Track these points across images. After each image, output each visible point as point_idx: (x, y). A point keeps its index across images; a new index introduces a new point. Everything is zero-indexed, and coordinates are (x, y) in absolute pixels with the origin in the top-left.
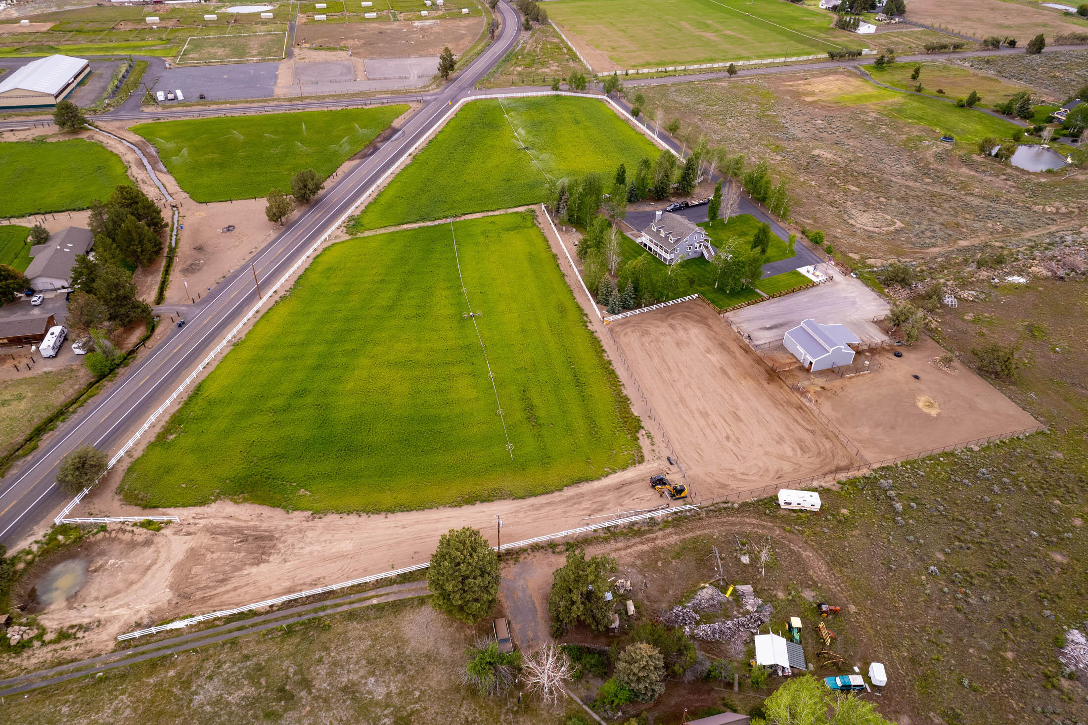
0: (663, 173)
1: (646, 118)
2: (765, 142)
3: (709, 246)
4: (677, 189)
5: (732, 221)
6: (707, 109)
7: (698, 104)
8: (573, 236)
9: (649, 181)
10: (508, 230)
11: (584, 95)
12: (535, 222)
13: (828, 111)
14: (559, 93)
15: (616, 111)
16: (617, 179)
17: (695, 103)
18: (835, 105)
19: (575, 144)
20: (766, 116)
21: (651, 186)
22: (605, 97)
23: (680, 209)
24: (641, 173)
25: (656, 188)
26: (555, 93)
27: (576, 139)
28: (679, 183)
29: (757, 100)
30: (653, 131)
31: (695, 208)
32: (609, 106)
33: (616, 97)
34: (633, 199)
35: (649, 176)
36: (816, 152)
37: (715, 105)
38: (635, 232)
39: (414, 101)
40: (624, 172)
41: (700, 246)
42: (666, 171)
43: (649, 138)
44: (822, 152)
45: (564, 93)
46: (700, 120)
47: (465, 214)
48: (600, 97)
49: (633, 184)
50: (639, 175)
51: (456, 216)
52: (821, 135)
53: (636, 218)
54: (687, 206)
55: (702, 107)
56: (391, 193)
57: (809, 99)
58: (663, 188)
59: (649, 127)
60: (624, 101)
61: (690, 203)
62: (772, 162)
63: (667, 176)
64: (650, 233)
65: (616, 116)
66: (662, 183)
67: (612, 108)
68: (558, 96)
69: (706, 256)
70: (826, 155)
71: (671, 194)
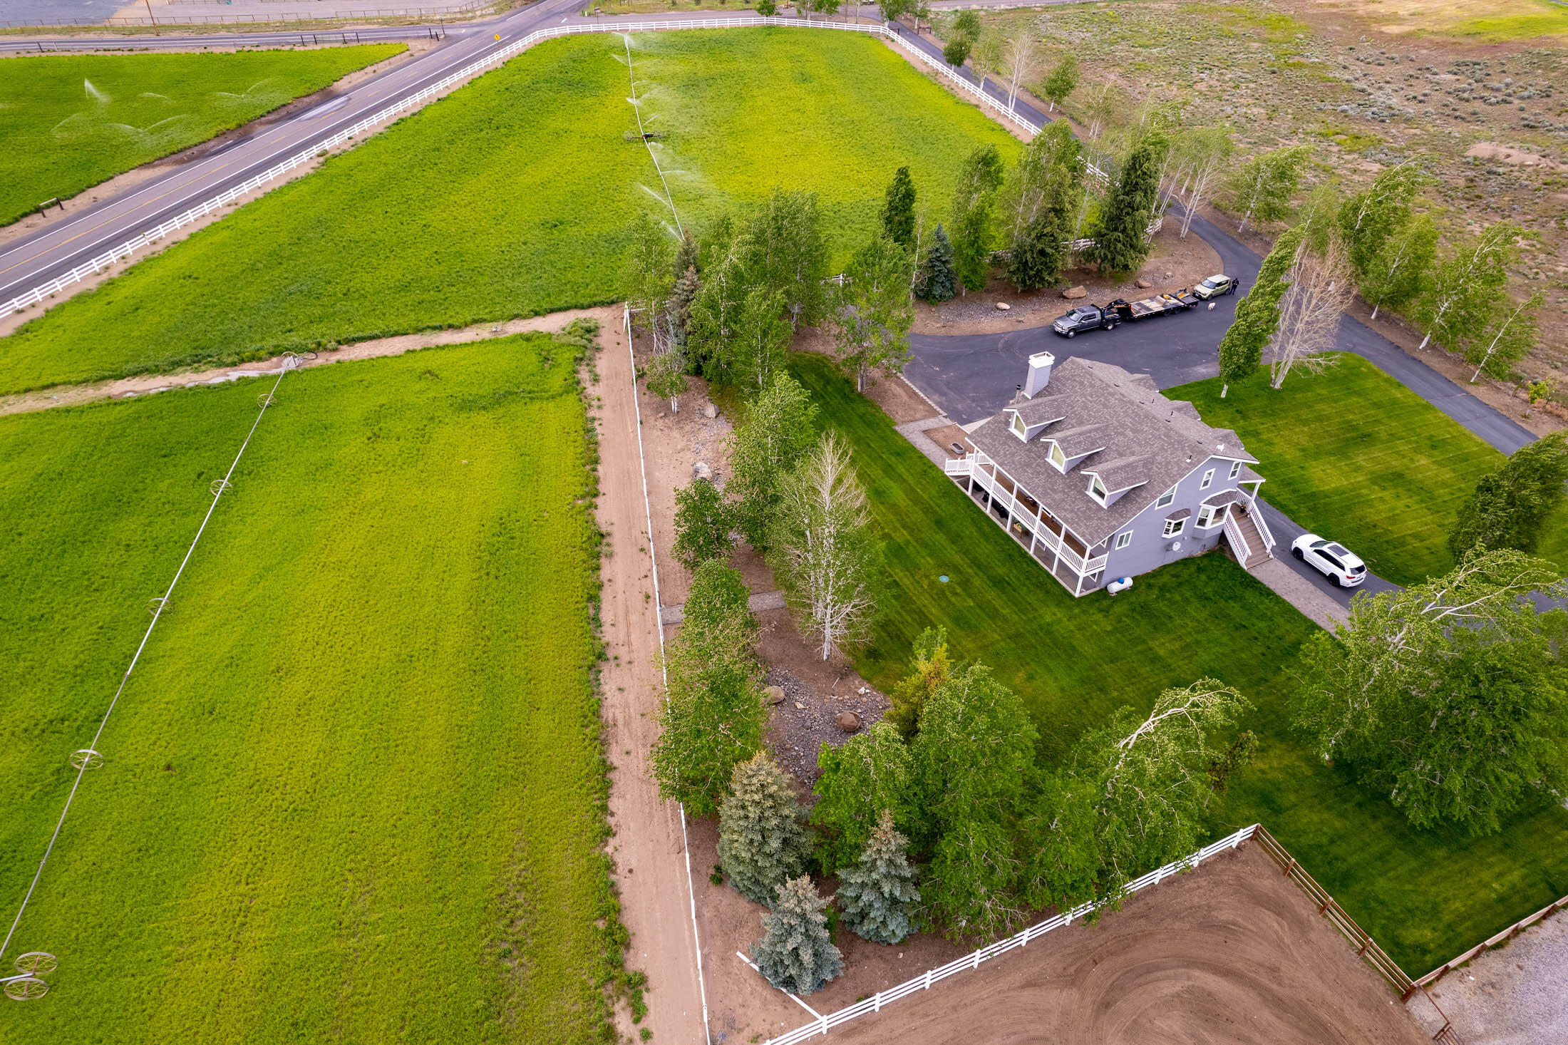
0: (1042, 201)
1: (985, 73)
2: (1314, 127)
3: (1252, 505)
4: (1088, 255)
5: (1300, 381)
6: (1138, 54)
7: (1112, 44)
8: (704, 434)
9: (992, 231)
10: (466, 405)
11: (834, 26)
12: (584, 374)
13: (1457, 52)
14: (775, 20)
15: (906, 57)
16: (889, 220)
17: (1103, 41)
18: (1470, 40)
19: (790, 128)
20: (1294, 65)
21: (999, 244)
22: (884, 29)
23: (1101, 326)
24: (968, 200)
25: (1019, 254)
26: (765, 20)
27: (793, 116)
28: (1099, 235)
29: (1259, 34)
30: (1002, 96)
31: (1160, 325)
32: (891, 46)
33: (910, 29)
34: (937, 291)
35: (997, 213)
36: (1482, 149)
37: (1155, 46)
38: (942, 421)
39: (425, 37)
40: (909, 196)
41: (1220, 513)
42: (1056, 196)
43: (991, 115)
44: (1503, 150)
45: (786, 22)
46: (1122, 75)
47: (352, 341)
48: (871, 28)
49: (940, 238)
50: (961, 208)
51: (319, 348)
52: (1470, 107)
53: (945, 360)
54: (1125, 314)
55: (1121, 50)
56: (179, 262)
57: (1393, 29)
58: (1042, 253)
59: (990, 88)
60: (930, 38)
61: (1134, 307)
62: (1356, 177)
63: (1059, 212)
64: (997, 441)
65: (909, 68)
66: (1040, 237)
67: (898, 51)
68: (770, 27)
69: (1242, 552)
70: (1517, 156)
71: (1066, 272)
